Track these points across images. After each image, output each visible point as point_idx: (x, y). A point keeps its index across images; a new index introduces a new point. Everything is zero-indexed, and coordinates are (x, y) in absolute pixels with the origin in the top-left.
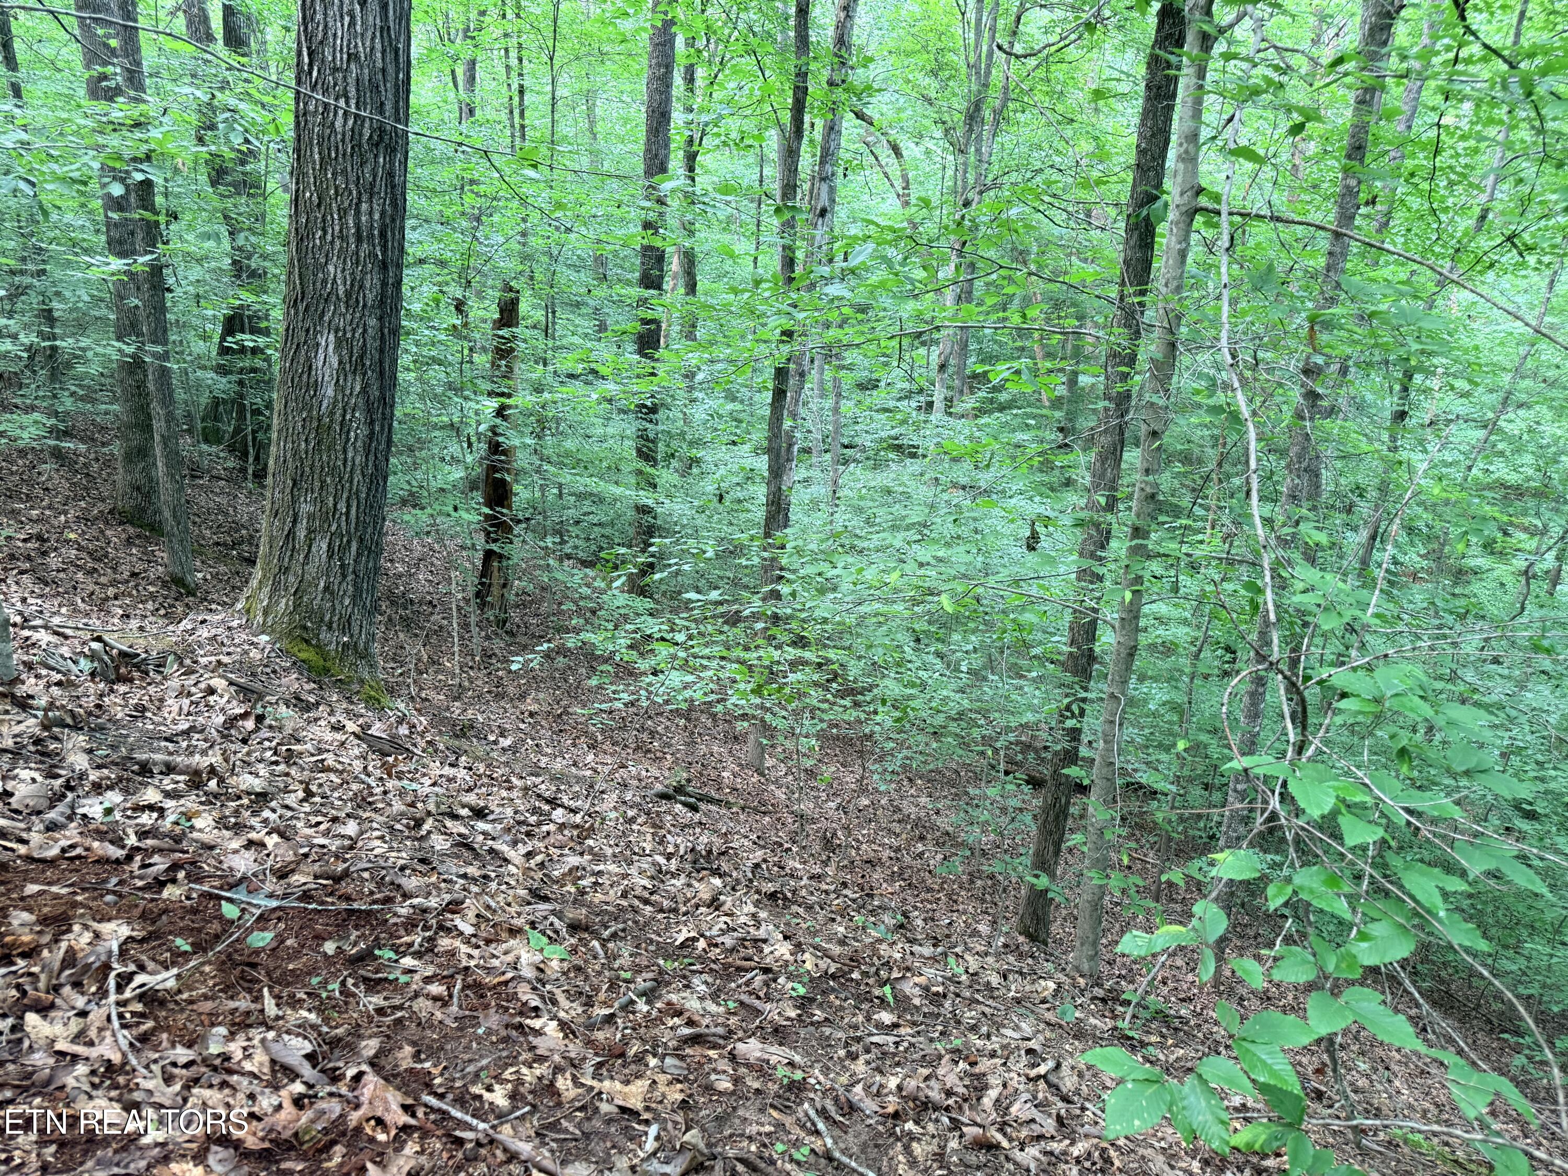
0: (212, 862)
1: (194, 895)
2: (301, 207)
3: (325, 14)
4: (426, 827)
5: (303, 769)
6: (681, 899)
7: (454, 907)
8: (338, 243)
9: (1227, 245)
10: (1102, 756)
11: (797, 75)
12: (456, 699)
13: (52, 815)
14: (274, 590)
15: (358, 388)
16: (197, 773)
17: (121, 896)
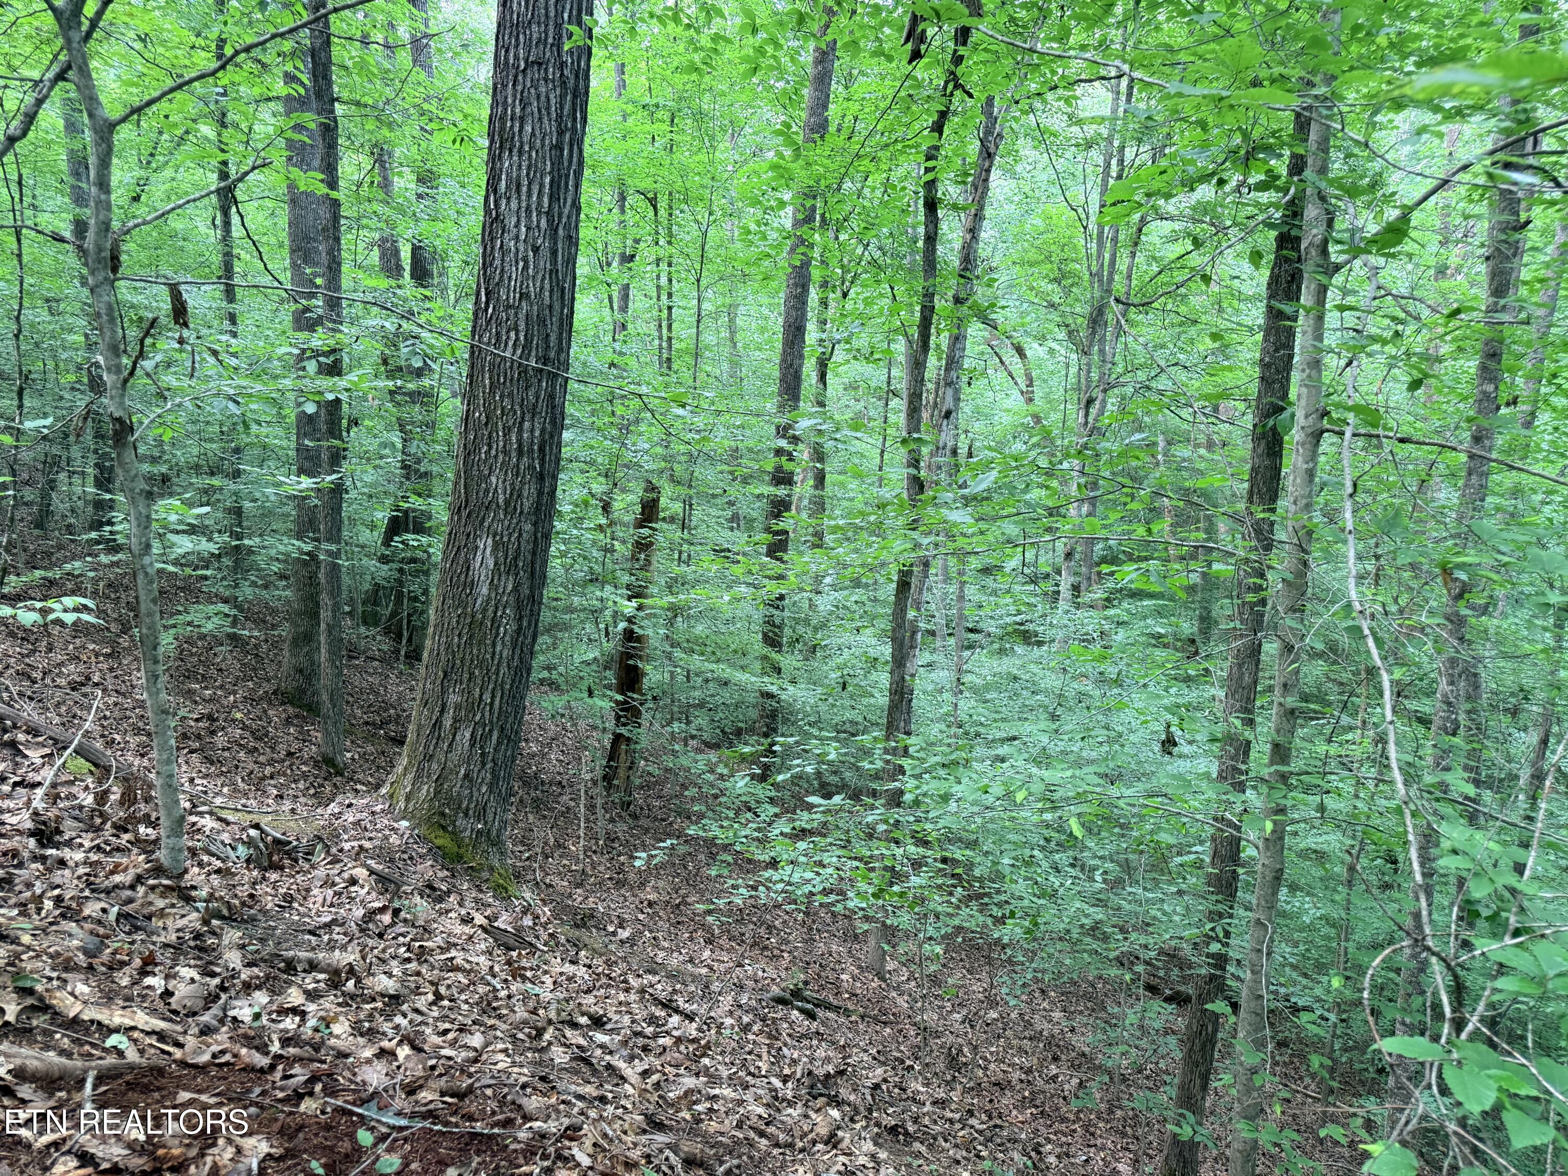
0: (347, 1074)
1: (329, 1110)
2: (470, 426)
3: (503, 260)
4: (547, 1036)
5: (433, 968)
6: (797, 1133)
7: (572, 1133)
8: (501, 457)
9: (1350, 490)
10: (1250, 988)
11: (925, 296)
12: (579, 885)
13: (206, 1018)
14: (418, 777)
15: (510, 587)
16: (336, 972)
17: (262, 1108)
